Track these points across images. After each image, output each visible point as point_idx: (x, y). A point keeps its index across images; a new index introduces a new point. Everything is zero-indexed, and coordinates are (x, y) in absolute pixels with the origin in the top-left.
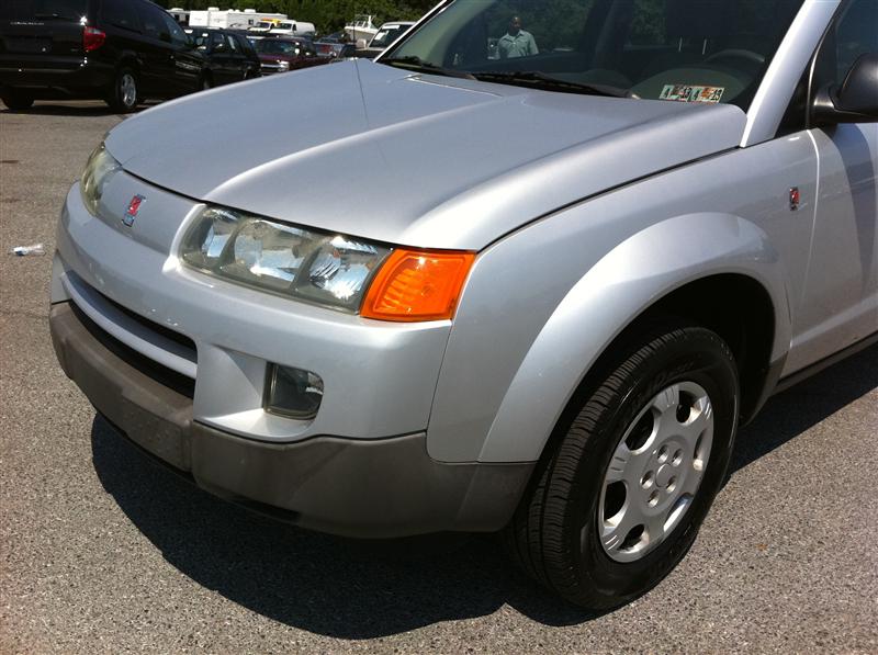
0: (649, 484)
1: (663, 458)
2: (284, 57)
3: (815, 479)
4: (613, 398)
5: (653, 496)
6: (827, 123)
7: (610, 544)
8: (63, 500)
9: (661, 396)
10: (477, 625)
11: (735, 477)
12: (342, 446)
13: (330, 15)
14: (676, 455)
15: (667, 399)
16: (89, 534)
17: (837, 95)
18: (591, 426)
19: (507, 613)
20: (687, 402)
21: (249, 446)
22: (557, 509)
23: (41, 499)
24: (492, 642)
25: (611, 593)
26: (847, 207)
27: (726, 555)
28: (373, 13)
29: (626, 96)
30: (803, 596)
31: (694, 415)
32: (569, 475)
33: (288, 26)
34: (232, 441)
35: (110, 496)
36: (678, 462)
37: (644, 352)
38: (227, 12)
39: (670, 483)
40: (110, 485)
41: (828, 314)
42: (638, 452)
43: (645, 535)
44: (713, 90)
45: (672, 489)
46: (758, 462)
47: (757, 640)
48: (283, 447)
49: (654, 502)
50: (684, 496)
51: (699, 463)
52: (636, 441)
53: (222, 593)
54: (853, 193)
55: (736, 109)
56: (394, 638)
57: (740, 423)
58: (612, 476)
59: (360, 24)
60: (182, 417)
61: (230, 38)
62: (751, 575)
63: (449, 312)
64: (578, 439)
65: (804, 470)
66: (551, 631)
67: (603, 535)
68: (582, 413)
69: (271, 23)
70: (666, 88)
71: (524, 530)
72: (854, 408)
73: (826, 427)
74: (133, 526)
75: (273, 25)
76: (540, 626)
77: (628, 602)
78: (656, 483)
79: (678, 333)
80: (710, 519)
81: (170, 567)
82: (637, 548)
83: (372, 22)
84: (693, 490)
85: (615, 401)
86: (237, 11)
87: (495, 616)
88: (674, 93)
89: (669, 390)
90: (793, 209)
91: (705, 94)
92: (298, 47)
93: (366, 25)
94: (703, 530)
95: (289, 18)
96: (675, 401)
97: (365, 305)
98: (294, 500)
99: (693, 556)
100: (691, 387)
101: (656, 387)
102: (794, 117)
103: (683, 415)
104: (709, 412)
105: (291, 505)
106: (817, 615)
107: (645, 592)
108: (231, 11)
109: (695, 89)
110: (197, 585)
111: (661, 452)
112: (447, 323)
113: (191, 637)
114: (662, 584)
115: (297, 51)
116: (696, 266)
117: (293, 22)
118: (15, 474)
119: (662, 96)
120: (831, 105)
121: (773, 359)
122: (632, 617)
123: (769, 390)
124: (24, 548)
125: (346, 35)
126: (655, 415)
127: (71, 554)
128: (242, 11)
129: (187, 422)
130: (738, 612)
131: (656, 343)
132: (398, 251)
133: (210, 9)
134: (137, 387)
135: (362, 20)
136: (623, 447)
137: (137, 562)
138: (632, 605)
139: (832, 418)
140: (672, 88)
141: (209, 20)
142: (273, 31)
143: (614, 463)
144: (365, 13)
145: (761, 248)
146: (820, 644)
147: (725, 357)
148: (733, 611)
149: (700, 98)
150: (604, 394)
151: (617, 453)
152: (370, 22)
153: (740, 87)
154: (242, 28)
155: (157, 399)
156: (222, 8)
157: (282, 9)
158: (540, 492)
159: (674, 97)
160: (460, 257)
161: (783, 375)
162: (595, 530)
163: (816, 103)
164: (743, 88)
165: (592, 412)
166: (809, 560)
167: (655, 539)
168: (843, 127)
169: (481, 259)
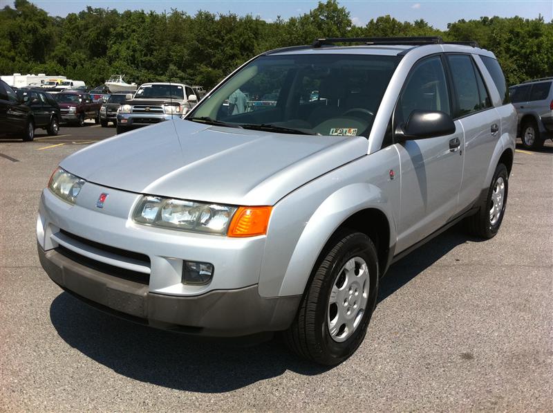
0: (346, 304)
1: (351, 292)
2: (72, 104)
3: (415, 303)
4: (330, 265)
5: (348, 310)
6: (401, 140)
7: (333, 332)
8: (51, 354)
9: (348, 263)
10: (277, 380)
11: (379, 306)
12: (224, 293)
13: (94, 76)
14: (356, 291)
15: (350, 265)
16: (72, 367)
17: (405, 129)
18: (322, 278)
19: (288, 373)
20: (358, 266)
21: (179, 300)
22: (311, 316)
23: (39, 355)
24: (286, 385)
25: (335, 356)
26: (413, 175)
27: (381, 338)
28: (122, 73)
29: (316, 134)
30: (418, 351)
31: (361, 272)
32: (316, 300)
33: (68, 83)
34: (171, 299)
35: (75, 349)
36: (357, 294)
37: (340, 244)
38: (26, 76)
39: (355, 304)
40: (73, 345)
41: (409, 226)
42: (341, 289)
43: (346, 329)
44: (352, 130)
45: (355, 306)
46: (388, 299)
47: (400, 370)
48: (196, 298)
49: (349, 313)
50: (360, 310)
51: (365, 295)
52: (340, 284)
53: (152, 382)
54: (416, 168)
55: (363, 138)
56: (241, 390)
57: (380, 277)
58: (331, 300)
59: (114, 81)
60: (143, 291)
61: (41, 95)
62: (393, 345)
63: (264, 232)
64: (318, 284)
65: (410, 300)
66: (310, 378)
67: (330, 328)
68: (317, 273)
69: (56, 82)
70: (332, 130)
71: (297, 329)
72: (428, 271)
73: (417, 280)
74: (94, 361)
75: (57, 83)
76: (305, 376)
77: (342, 362)
78: (349, 303)
79: (352, 235)
80: (371, 324)
81: (121, 376)
82: (344, 335)
83: (123, 79)
84: (364, 308)
85: (331, 266)
86: (33, 75)
87: (284, 375)
88: (336, 132)
89: (350, 261)
90: (392, 179)
91: (349, 132)
92: (80, 98)
93: (119, 81)
94: (369, 330)
95: (67, 79)
96: (354, 265)
97: (229, 231)
98: (201, 322)
99: (367, 340)
100: (359, 259)
101: (346, 259)
102: (388, 140)
103: (357, 273)
104: (367, 270)
105: (200, 324)
106: (424, 358)
107: (349, 357)
108: (29, 75)
109: (345, 130)
110: (138, 381)
111: (350, 289)
112: (264, 236)
113: (144, 402)
114: (355, 353)
115: (80, 100)
116: (358, 205)
117: (70, 81)
118: (18, 345)
119: (331, 133)
120: (402, 133)
121: (391, 245)
122: (345, 368)
123: (390, 261)
124: (40, 378)
125: (106, 87)
126: (346, 272)
127: (67, 377)
128: (36, 75)
129: (146, 294)
130: (391, 360)
131: (344, 240)
132: (240, 208)
133: (15, 74)
134: (115, 282)
135: (115, 79)
136: (335, 287)
137: (103, 376)
138: (344, 363)
139: (419, 276)
140: (335, 129)
141: (14, 81)
142: (58, 87)
143: (332, 294)
144: (117, 73)
145: (380, 196)
146: (428, 368)
147: (371, 245)
148: (388, 360)
149: (347, 134)
150: (326, 264)
151: (333, 290)
152: (121, 80)
153: (364, 128)
154: (37, 86)
155: (127, 286)
156: (23, 74)
157: (63, 73)
158: (303, 310)
159: (336, 134)
160: (266, 208)
161: (395, 254)
162: (327, 326)
163: (396, 132)
164: (365, 129)
165: (322, 272)
166: (418, 336)
167: (351, 330)
168: (408, 142)
169: (274, 208)
